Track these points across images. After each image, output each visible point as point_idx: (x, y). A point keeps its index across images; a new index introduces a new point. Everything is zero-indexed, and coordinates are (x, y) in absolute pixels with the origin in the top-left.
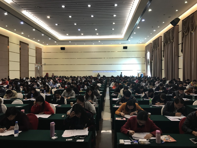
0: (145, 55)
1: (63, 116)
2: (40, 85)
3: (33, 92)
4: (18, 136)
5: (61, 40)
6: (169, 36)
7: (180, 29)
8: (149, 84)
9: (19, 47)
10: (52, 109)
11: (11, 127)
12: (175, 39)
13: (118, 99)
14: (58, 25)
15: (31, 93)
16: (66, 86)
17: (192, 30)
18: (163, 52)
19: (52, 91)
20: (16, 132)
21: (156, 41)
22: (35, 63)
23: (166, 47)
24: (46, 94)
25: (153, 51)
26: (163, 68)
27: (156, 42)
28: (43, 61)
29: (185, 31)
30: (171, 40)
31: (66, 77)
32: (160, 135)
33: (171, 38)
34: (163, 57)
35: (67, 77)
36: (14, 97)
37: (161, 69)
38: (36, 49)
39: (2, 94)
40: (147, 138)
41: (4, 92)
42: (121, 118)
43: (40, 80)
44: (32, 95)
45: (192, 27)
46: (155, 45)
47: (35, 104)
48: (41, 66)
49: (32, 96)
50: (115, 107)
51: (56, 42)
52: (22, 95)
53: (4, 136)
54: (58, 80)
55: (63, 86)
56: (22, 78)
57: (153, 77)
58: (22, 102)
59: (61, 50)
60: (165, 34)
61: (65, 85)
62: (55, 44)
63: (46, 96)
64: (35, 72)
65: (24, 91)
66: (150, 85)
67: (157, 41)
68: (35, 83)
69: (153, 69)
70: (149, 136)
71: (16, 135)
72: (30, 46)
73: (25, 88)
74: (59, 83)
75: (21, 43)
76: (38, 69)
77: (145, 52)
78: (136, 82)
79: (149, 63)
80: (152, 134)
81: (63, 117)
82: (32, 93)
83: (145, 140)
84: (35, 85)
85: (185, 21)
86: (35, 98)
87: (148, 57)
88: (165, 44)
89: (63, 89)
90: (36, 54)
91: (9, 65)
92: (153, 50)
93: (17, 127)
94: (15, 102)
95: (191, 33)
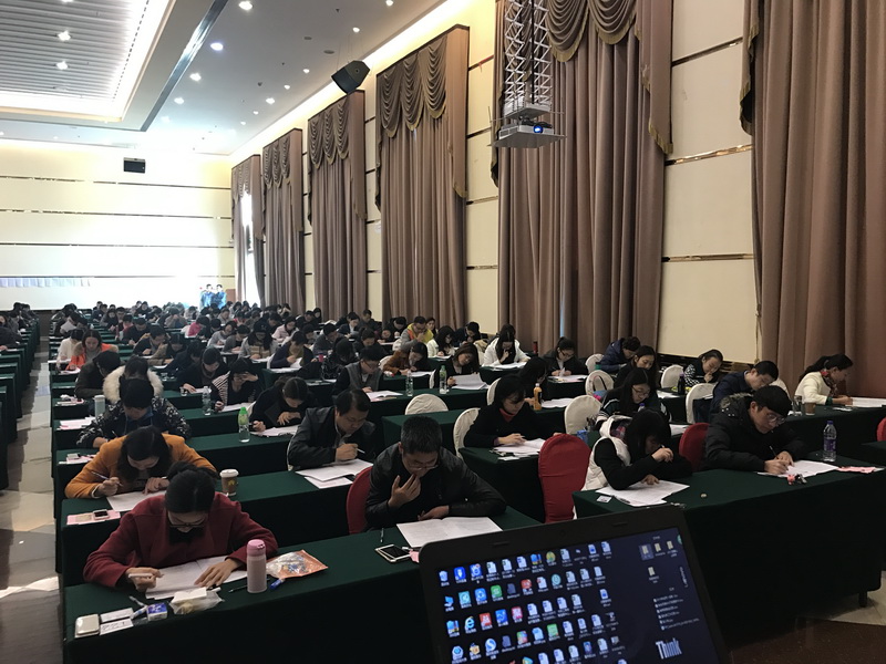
0: (233, 208)
6: (330, 131)
7: (371, 111)
8: (245, 340)
12: (351, 148)
13: (88, 421)
17: (413, 121)
18: (306, 198)
21: (277, 147)
23: (319, 178)
25: (265, 193)
26: (310, 266)
27: (279, 152)
29: (386, 122)
30: (340, 152)
32: (265, 556)
33: (337, 143)
34: (307, 222)
37: (303, 274)
40: (210, 583)
42: (97, 515)
45: (411, 109)
46: (274, 167)
50: (68, 462)
57: (267, 309)
60: (316, 120)
66: (251, 342)
67: (282, 150)
69: (267, 272)
70: (218, 571)
77: (233, 193)
78: (192, 333)
79: (252, 245)
80: (232, 559)
83: (202, 592)
85: (388, 79)
87: (247, 219)
88: (317, 166)
92: (265, 186)
95: (407, 130)
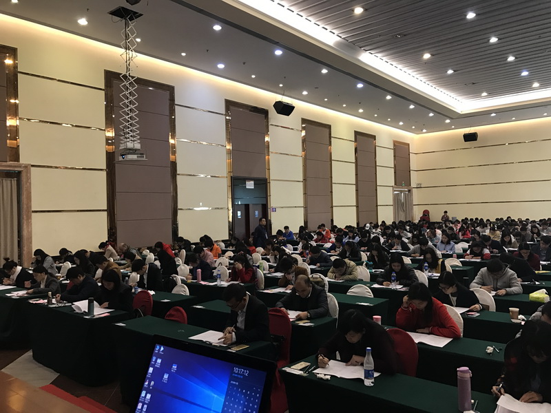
1: (490, 349)
2: (412, 247)
3: (396, 266)
4: (372, 385)
5: (463, 113)
9: (353, 145)
10: (453, 323)
11: (355, 358)
14: (455, 71)
15: (392, 270)
16: (487, 251)
19: (445, 267)
20: (368, 374)
22: (393, 185)
24: (430, 274)
28: (415, 179)
31: (481, 223)
35: (485, 221)
36: (350, 277)
38: (394, 145)
39: (325, 266)
41: (327, 262)
43: (409, 232)
44: (393, 276)
47: (405, 305)
48: (409, 191)
49: (393, 279)
51: (448, 121)
52: (368, 271)
53: (341, 378)
54: (460, 230)
55: (478, 252)
56: (361, 225)
58: (370, 291)
59: (465, 141)
61: (482, 250)
62: (448, 127)
63: (430, 279)
64: (395, 209)
65: (371, 263)
68: (395, 240)
71: (368, 383)
72: (378, 142)
73: (375, 253)
74: (463, 241)
75: (358, 136)
76: (401, 201)
81: (489, 351)
82: (394, 271)
84: (398, 244)
86: (400, 284)
89: (479, 260)
90: (395, 159)
91: (332, 192)
93: (369, 361)
94: (355, 290)
